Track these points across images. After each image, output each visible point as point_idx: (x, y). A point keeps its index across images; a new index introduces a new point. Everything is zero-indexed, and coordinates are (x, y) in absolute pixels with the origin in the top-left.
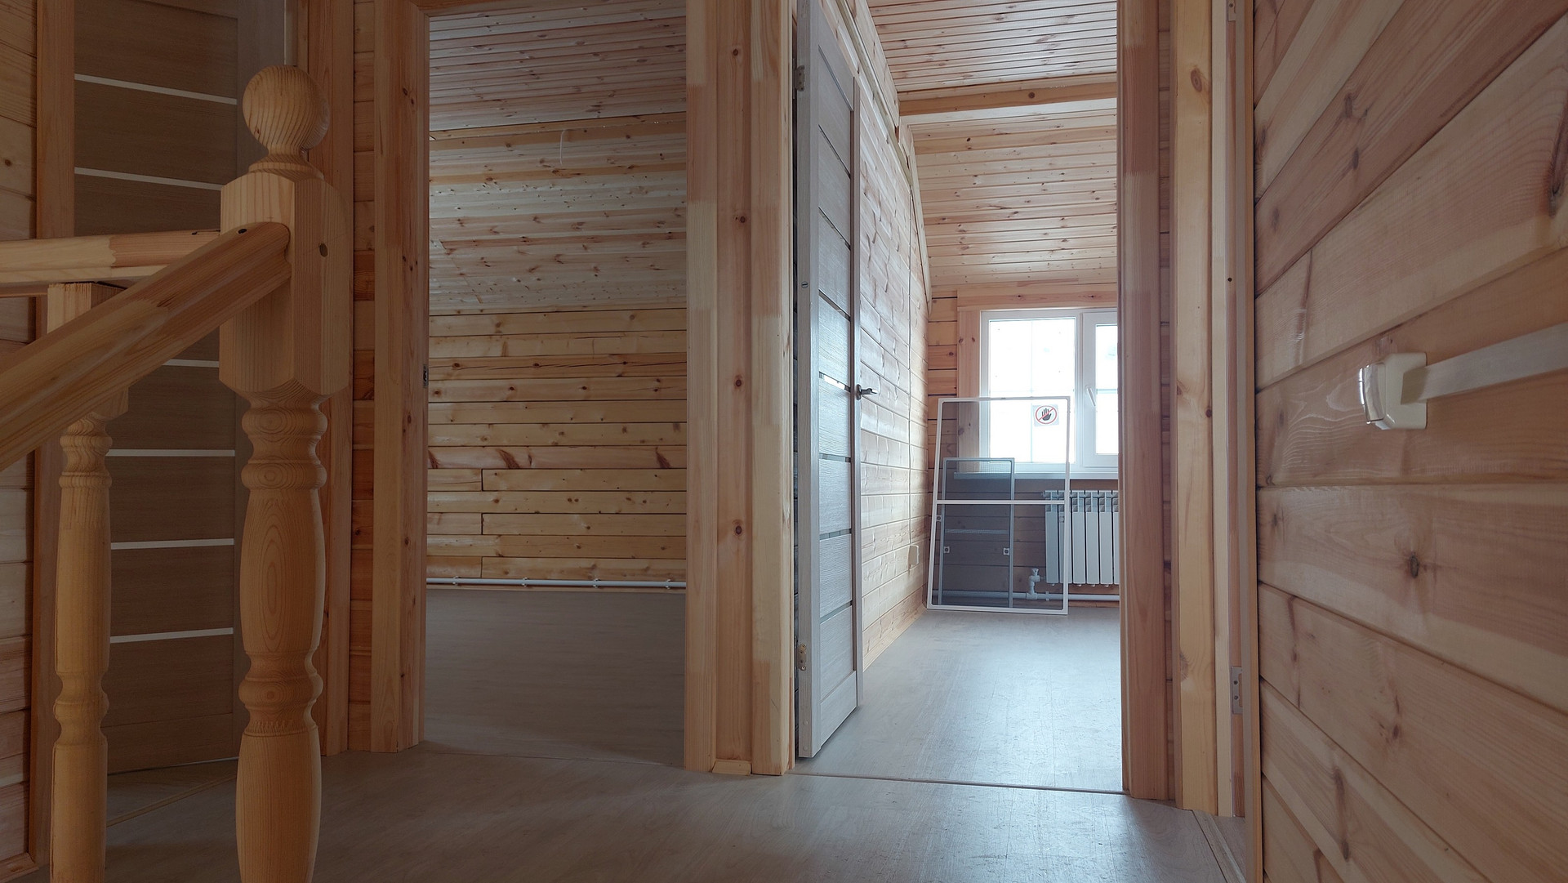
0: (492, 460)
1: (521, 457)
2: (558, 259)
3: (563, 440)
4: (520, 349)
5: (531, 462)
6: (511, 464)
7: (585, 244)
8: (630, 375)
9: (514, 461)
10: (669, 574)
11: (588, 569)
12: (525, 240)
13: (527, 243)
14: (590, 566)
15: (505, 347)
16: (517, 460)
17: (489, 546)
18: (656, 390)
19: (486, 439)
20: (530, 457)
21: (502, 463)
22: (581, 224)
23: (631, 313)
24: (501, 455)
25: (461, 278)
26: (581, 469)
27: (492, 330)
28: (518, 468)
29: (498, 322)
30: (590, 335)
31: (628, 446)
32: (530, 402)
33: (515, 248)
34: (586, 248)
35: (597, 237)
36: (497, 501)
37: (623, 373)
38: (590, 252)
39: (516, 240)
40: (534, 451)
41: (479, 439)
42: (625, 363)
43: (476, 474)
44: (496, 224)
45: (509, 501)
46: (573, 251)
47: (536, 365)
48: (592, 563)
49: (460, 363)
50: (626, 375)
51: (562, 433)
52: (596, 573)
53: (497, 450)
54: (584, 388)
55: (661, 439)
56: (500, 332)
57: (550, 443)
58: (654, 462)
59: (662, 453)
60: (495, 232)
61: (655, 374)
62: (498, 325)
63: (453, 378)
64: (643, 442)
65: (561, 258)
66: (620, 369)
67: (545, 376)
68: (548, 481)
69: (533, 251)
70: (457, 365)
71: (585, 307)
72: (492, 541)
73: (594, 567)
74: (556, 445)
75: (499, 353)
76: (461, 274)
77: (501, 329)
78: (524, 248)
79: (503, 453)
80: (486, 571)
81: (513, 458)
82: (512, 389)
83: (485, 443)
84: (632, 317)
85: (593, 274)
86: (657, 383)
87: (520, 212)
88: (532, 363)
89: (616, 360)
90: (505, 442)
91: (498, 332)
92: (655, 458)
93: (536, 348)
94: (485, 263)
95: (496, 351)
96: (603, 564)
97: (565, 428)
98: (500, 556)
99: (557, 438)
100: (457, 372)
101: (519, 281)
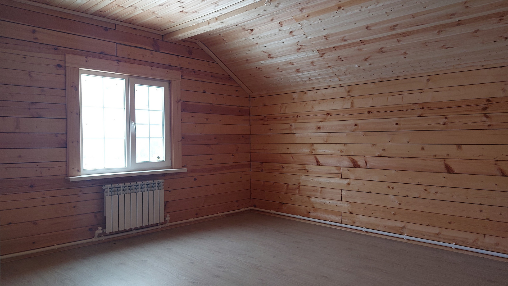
0: (346, 163)
1: (361, 162)
2: (381, 51)
3: (385, 154)
4: (360, 104)
5: (366, 165)
6: (356, 165)
7: (398, 39)
8: (427, 115)
9: (357, 164)
10: (454, 239)
11: (401, 228)
12: (362, 42)
13: (363, 43)
14: (402, 226)
15: (352, 103)
16: (359, 163)
17: (345, 206)
18: (444, 124)
19: (343, 152)
20: (366, 162)
21: (351, 165)
22: (396, 26)
23: (428, 78)
24: (351, 160)
25: (329, 69)
26: (396, 171)
27: (345, 94)
28: (360, 167)
29: (349, 90)
30: (400, 93)
31: (425, 158)
32: (366, 132)
33: (356, 47)
34: (398, 41)
35: (406, 33)
36: (349, 184)
37: (422, 114)
38: (401, 43)
39: (357, 43)
40: (368, 159)
41: (339, 151)
42: (423, 108)
43: (338, 170)
44: (345, 35)
45: (355, 184)
46: (391, 44)
47: (369, 112)
48: (403, 225)
49: (330, 113)
50: (424, 115)
51: (384, 150)
52: (405, 231)
53: (348, 158)
54: (397, 124)
55: (448, 155)
56: (350, 95)
57: (377, 154)
58: (443, 168)
59: (448, 163)
60: (344, 40)
61: (444, 114)
62: (349, 92)
63: (326, 120)
64: (435, 156)
65: (383, 50)
66: (420, 112)
67: (374, 118)
68: (376, 176)
69: (367, 48)
70: (328, 114)
71: (397, 77)
72: (346, 205)
73: (404, 227)
74: (380, 156)
75: (349, 107)
76: (329, 67)
77: (350, 93)
78: (361, 47)
79: (351, 159)
80: (344, 220)
81: (357, 162)
82: (356, 125)
83: (343, 154)
84: (428, 80)
85: (403, 57)
86: (445, 120)
87: (358, 25)
88: (367, 111)
89: (417, 106)
90: (353, 154)
91: (349, 95)
92: (443, 166)
93: (369, 103)
94: (340, 58)
95: (348, 105)
96: (409, 226)
97: (386, 147)
98: (351, 213)
99: (380, 152)
100: (329, 117)
101: (359, 66)
